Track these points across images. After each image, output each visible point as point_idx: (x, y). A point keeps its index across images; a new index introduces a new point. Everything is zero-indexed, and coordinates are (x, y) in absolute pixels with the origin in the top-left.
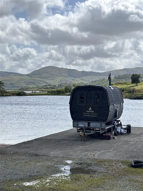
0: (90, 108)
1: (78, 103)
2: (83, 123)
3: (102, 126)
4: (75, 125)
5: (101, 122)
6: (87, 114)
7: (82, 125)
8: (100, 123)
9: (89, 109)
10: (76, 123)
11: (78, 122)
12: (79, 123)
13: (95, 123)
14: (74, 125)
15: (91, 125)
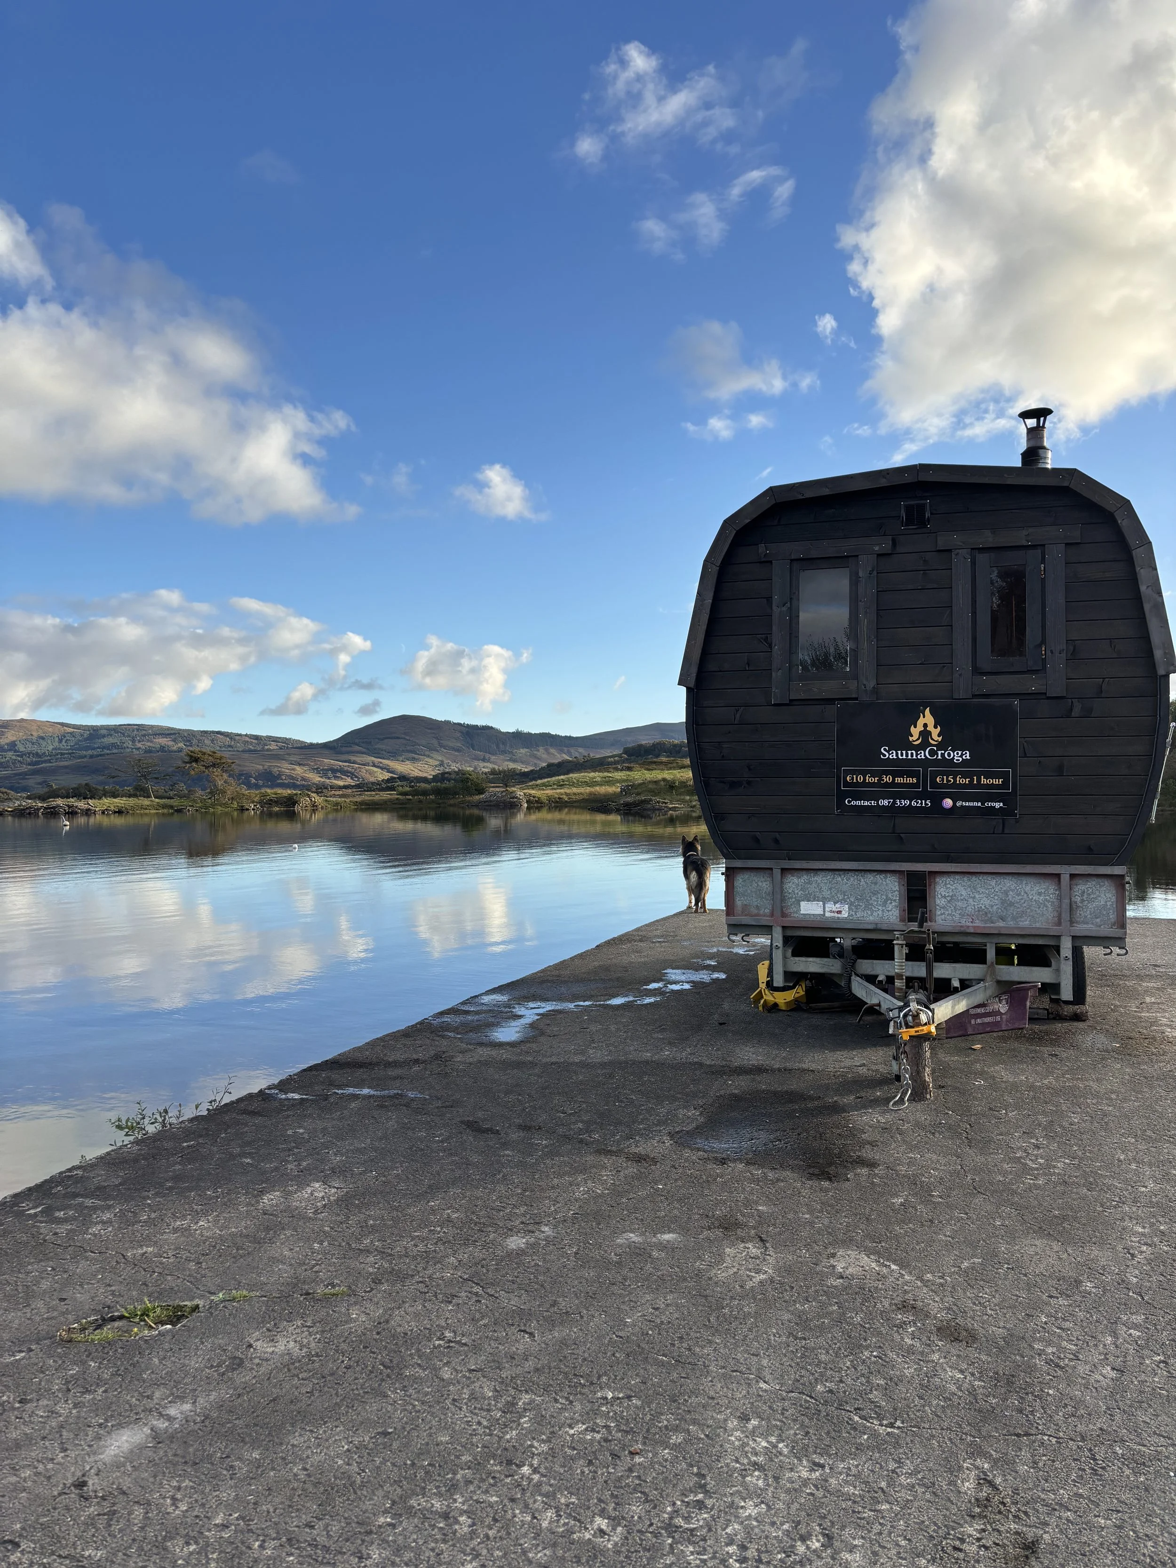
0: (927, 719)
1: (776, 675)
2: (846, 882)
3: (1086, 912)
4: (755, 902)
5: (1065, 871)
6: (887, 779)
7: (830, 906)
8: (1058, 876)
9: (915, 732)
10: (762, 883)
11: (784, 871)
12: (793, 884)
13: (992, 882)
14: (739, 902)
15: (940, 902)
